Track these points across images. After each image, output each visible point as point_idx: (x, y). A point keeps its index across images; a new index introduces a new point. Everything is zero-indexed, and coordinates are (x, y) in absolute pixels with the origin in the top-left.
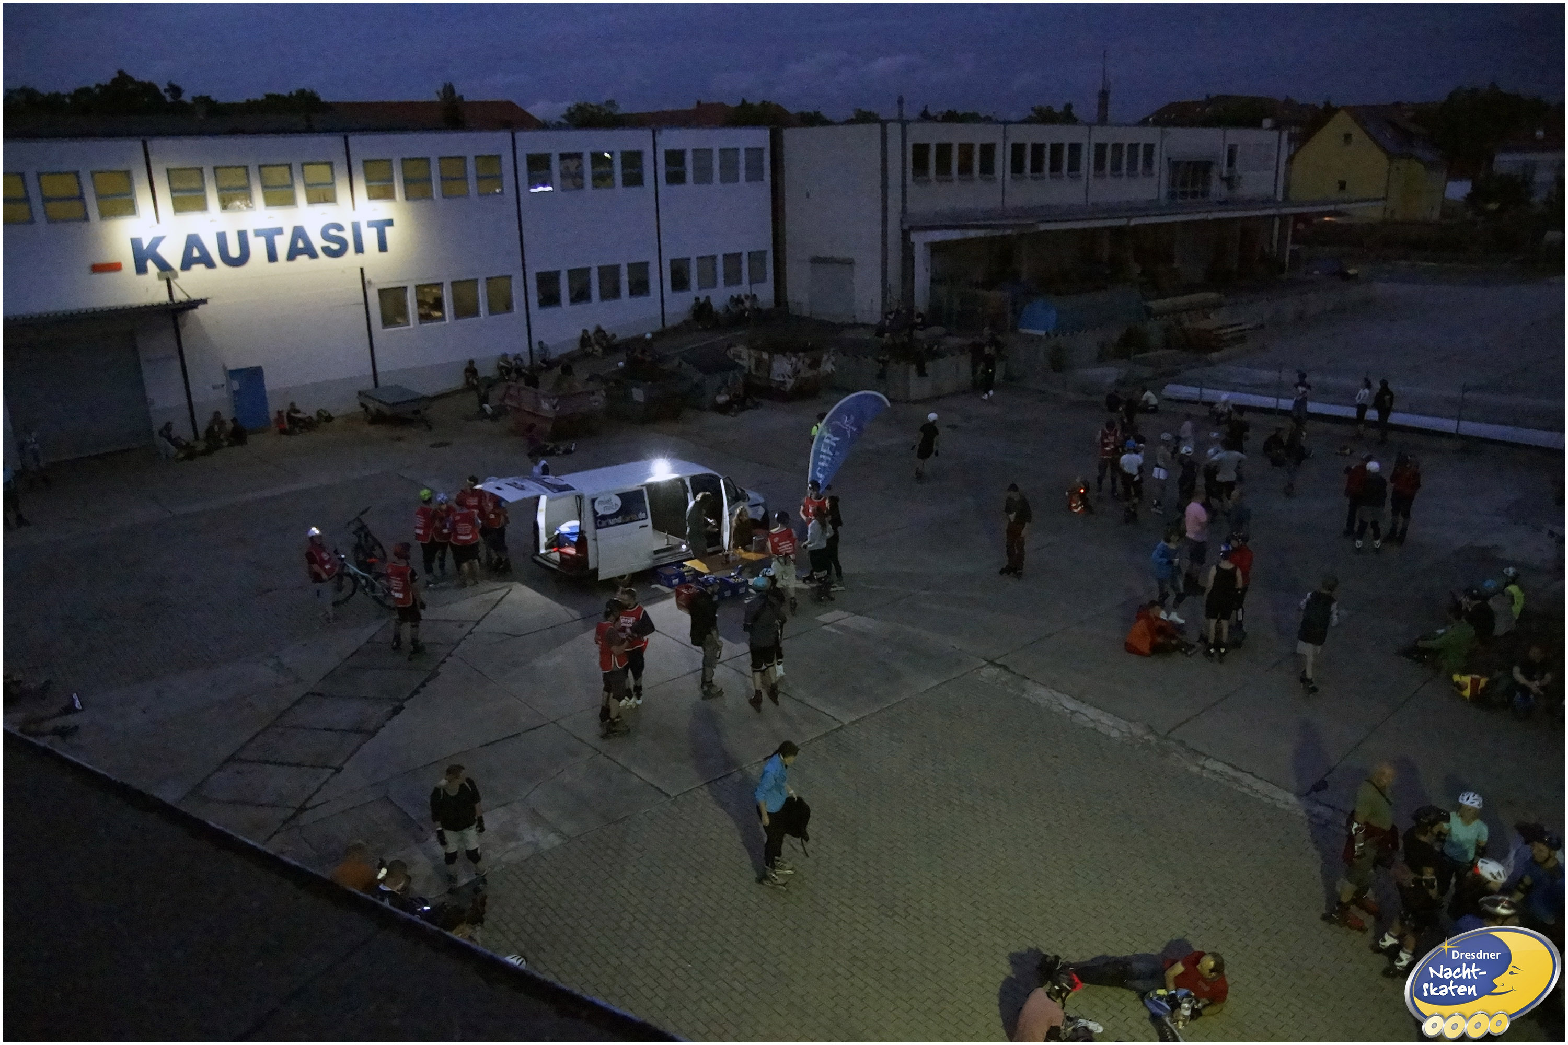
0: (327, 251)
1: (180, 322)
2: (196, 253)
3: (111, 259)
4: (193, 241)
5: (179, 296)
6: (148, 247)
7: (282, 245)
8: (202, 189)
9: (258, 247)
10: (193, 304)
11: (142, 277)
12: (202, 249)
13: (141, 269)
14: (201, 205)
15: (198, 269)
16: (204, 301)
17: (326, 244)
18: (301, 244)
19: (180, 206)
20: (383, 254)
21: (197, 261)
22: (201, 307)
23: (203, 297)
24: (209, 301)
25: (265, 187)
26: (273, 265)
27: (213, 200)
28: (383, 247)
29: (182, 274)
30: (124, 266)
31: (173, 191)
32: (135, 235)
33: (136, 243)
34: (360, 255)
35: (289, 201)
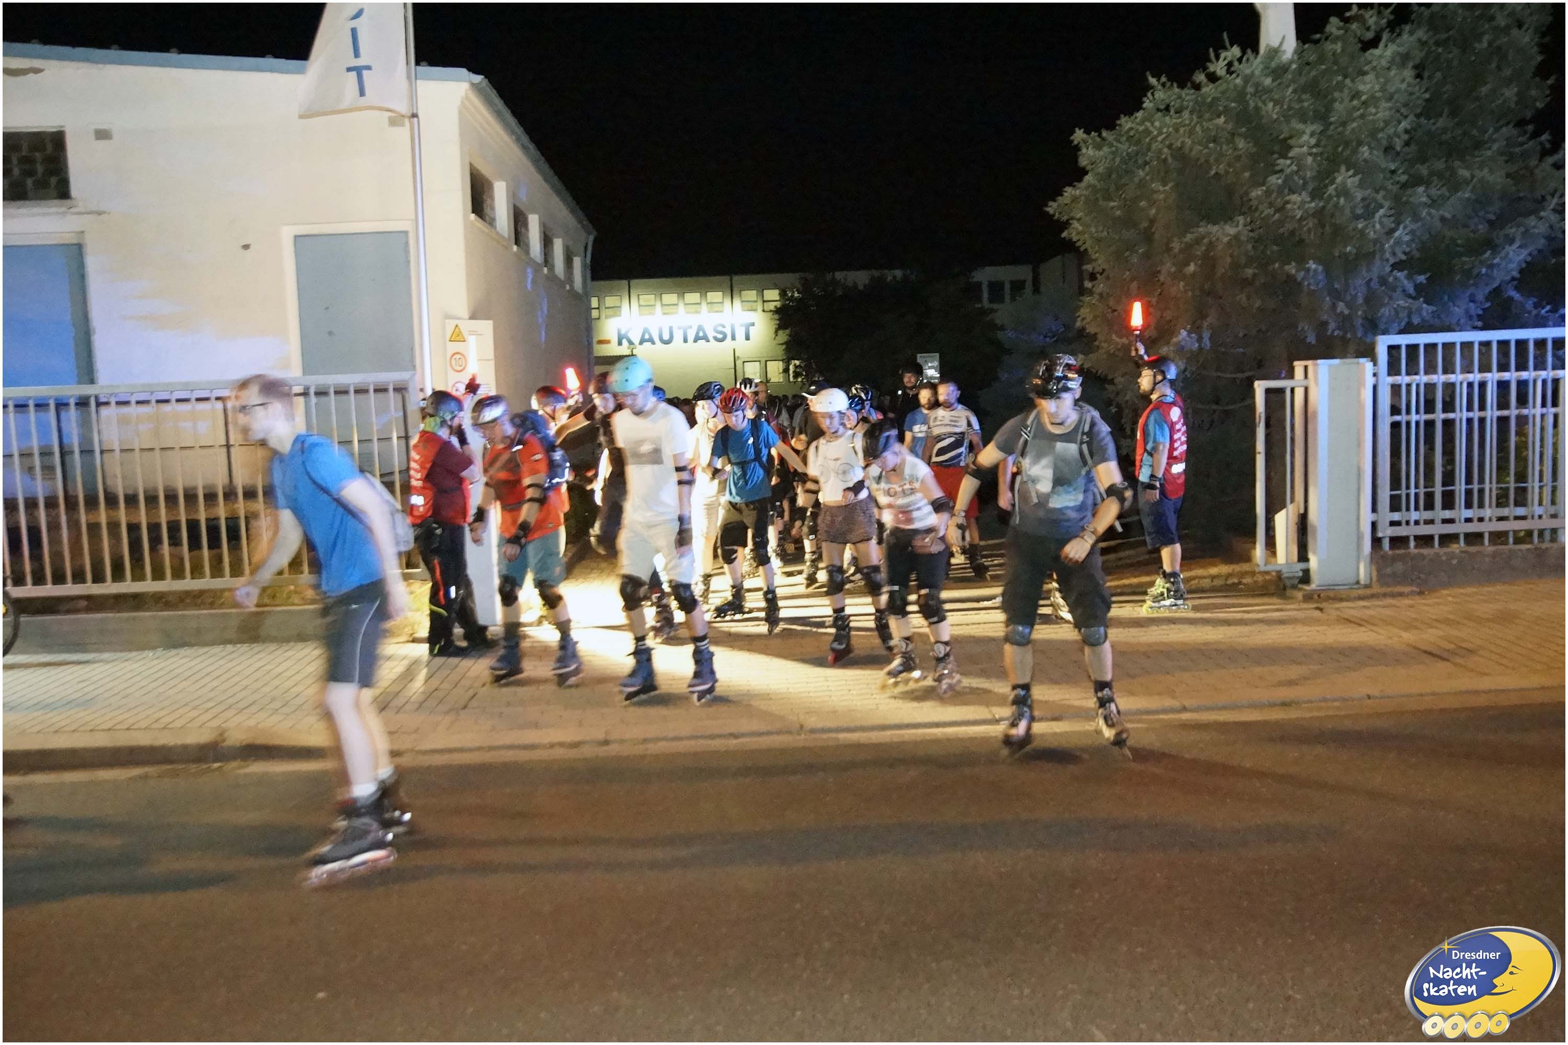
0: (716, 339)
2: (647, 337)
3: (607, 338)
7: (691, 334)
8: (654, 305)
9: (678, 335)
11: (619, 345)
12: (650, 335)
13: (620, 343)
14: (652, 313)
15: (647, 345)
17: (715, 335)
18: (701, 334)
19: (642, 313)
20: (748, 342)
21: (647, 341)
25: (686, 304)
26: (686, 345)
27: (658, 311)
28: (748, 338)
29: (639, 347)
30: (613, 340)
31: (640, 306)
32: (619, 327)
34: (734, 341)
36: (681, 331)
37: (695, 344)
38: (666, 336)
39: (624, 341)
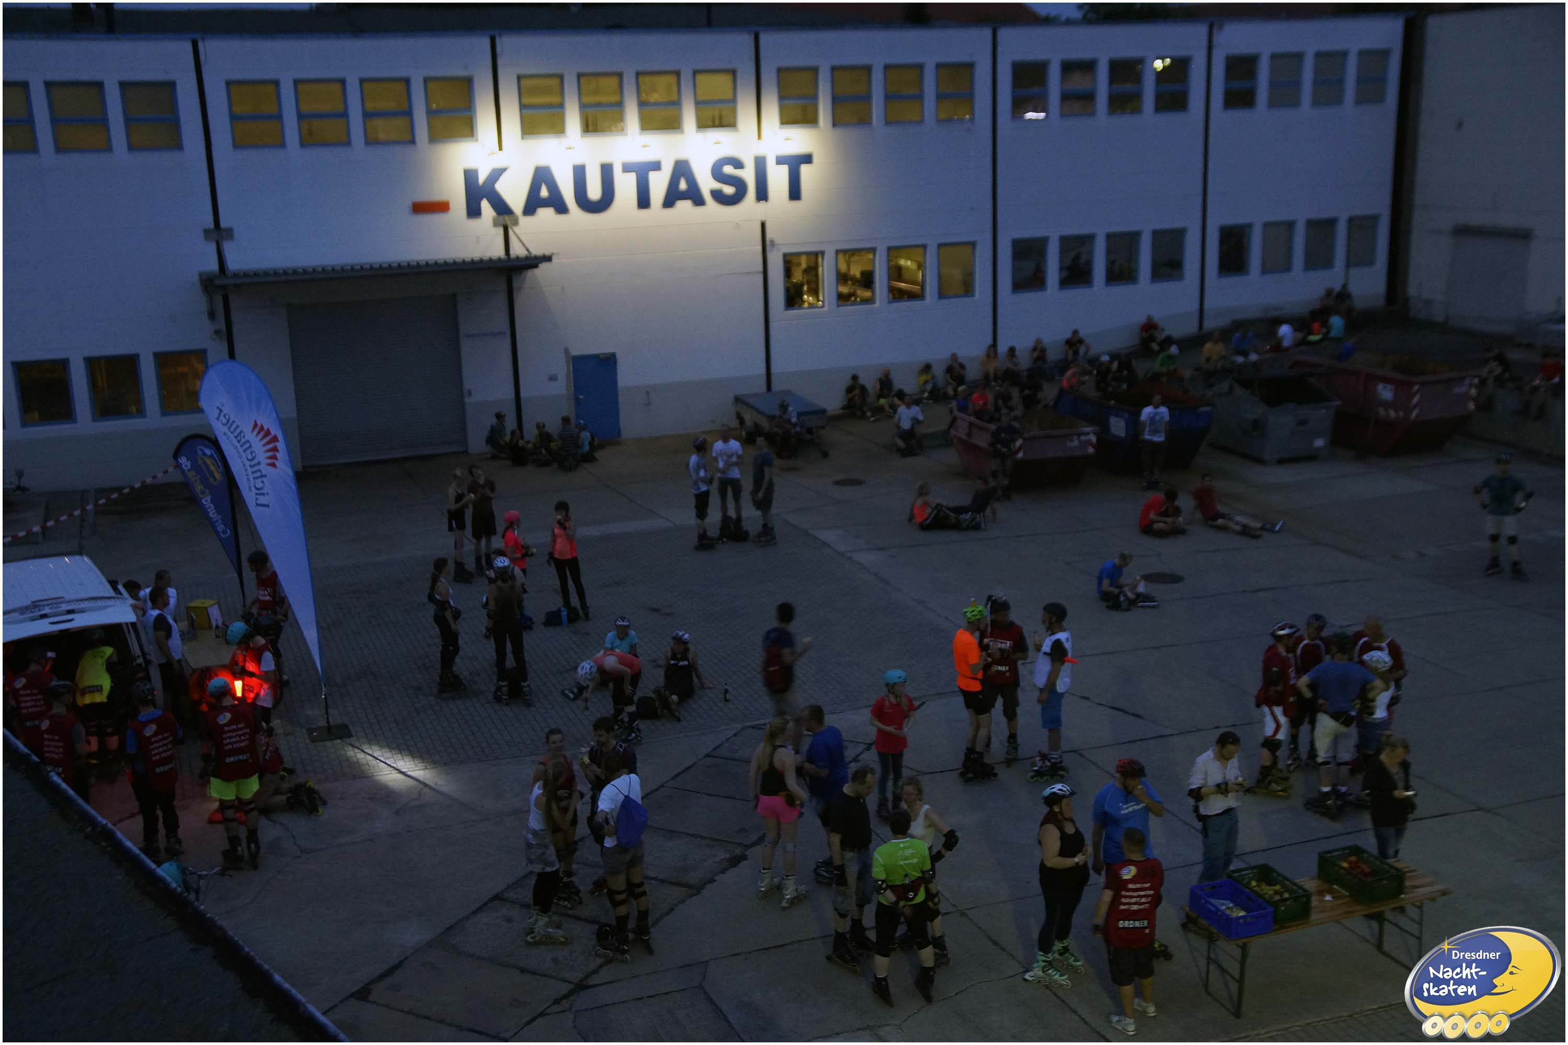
0: (718, 196)
1: (515, 285)
2: (544, 193)
3: (439, 195)
4: (542, 176)
5: (517, 250)
6: (484, 183)
7: (659, 184)
8: (561, 106)
9: (626, 186)
10: (532, 262)
11: (474, 223)
12: (553, 186)
13: (473, 211)
14: (558, 128)
15: (546, 214)
16: (548, 259)
17: (717, 185)
18: (683, 185)
19: (529, 128)
20: (796, 203)
21: (545, 203)
22: (544, 266)
23: (547, 253)
24: (554, 258)
25: (642, 104)
26: (644, 212)
27: (573, 121)
28: (795, 193)
29: (524, 221)
30: (451, 206)
31: (522, 107)
32: (471, 165)
33: (470, 176)
34: (763, 202)
35: (672, 124)
36: (632, 178)
37: (669, 211)
38: (594, 192)
39: (485, 205)
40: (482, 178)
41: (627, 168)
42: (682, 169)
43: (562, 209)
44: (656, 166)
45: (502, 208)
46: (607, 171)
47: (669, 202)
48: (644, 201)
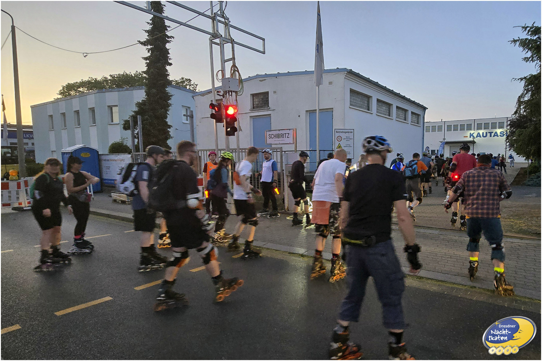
0: (500, 136)
2: (479, 135)
4: (479, 133)
5: (475, 141)
7: (493, 134)
10: (477, 142)
11: (470, 138)
12: (480, 135)
13: (470, 137)
14: (481, 129)
17: (500, 135)
18: (496, 135)
19: (478, 129)
21: (479, 136)
24: (479, 142)
27: (483, 128)
29: (476, 138)
30: (468, 136)
36: (489, 134)
37: (494, 137)
38: (485, 135)
39: (472, 137)
40: (472, 134)
41: (489, 133)
42: (496, 133)
43: (481, 137)
44: (493, 132)
45: (473, 137)
46: (486, 133)
47: (494, 136)
48: (491, 136)
